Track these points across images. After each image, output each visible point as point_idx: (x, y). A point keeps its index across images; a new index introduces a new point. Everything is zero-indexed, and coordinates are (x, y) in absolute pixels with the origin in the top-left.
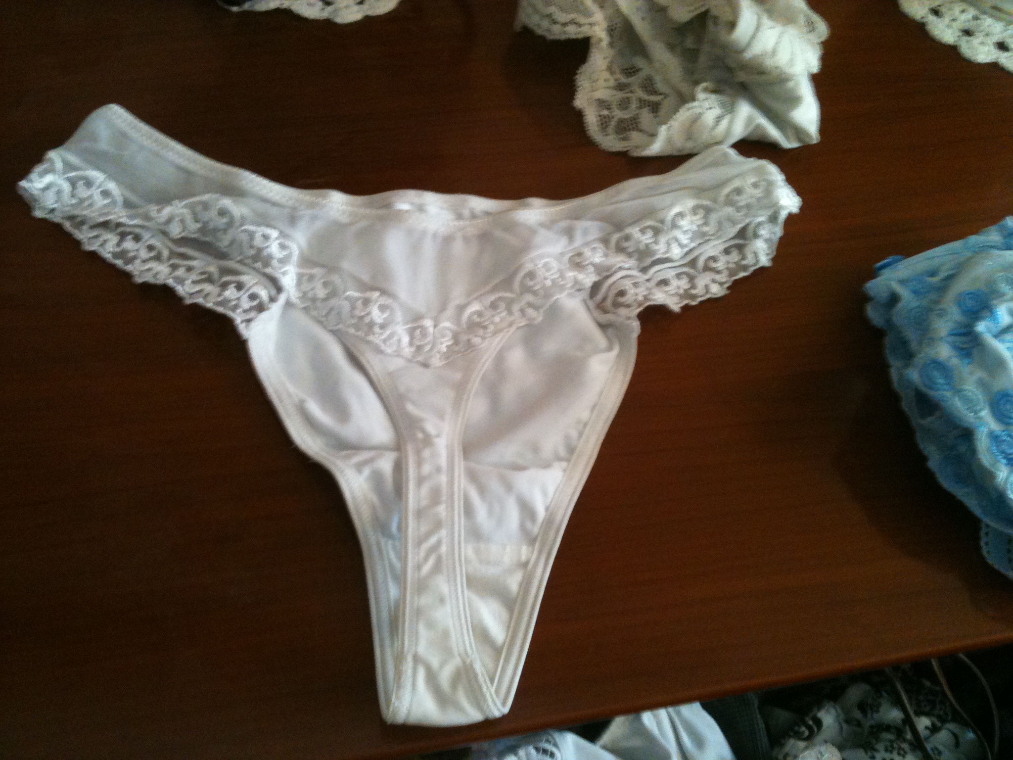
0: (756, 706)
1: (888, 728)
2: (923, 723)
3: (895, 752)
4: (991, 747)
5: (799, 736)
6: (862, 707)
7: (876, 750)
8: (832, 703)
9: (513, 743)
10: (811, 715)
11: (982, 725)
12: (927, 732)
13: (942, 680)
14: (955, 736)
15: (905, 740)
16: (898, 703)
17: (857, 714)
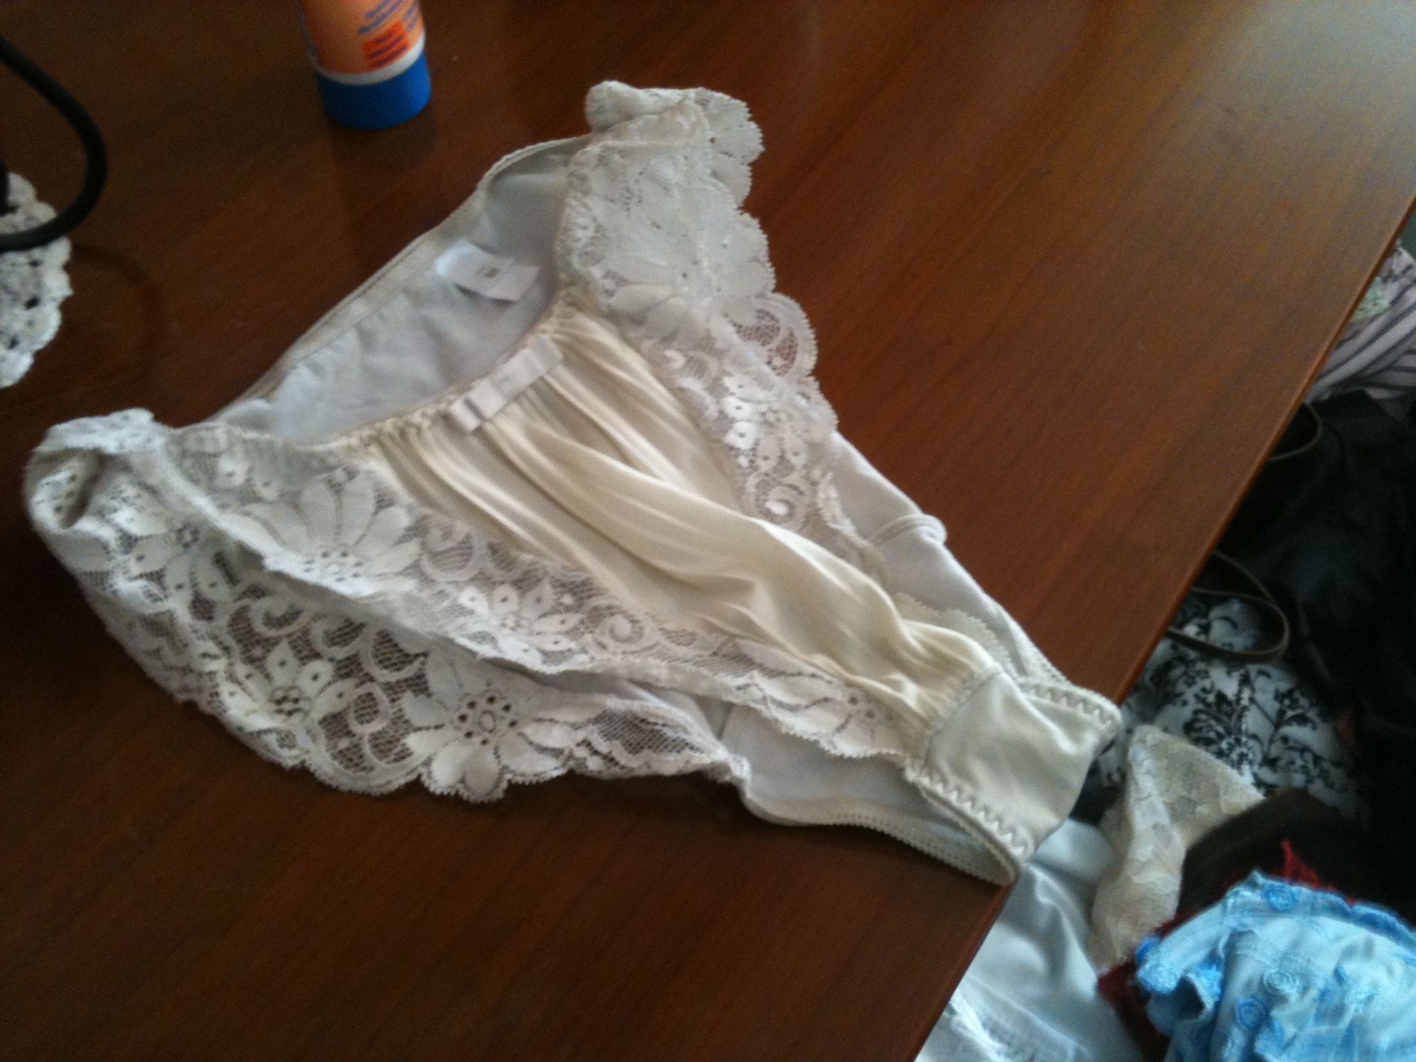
2: (1191, 630)
12: (1204, 635)
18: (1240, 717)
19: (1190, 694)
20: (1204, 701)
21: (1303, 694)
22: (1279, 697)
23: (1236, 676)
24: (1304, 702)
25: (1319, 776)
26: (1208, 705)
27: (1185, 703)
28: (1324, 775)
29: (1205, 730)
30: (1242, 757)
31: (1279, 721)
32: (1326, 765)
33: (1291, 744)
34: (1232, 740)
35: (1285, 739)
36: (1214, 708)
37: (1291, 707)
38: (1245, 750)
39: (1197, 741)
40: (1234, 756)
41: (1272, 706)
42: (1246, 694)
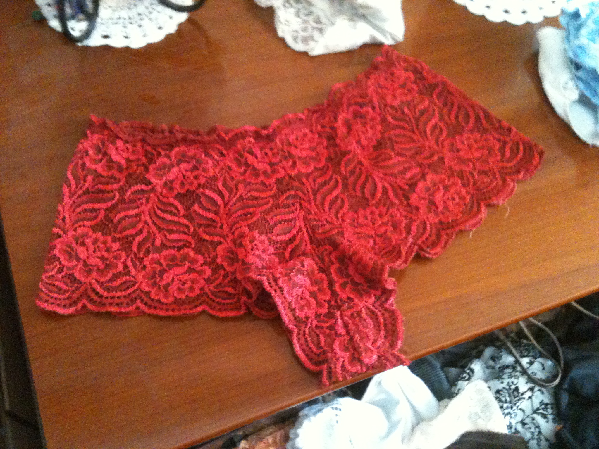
0: (439, 367)
1: (507, 367)
2: (525, 361)
3: (513, 377)
4: (560, 365)
5: (463, 379)
6: (493, 358)
7: (504, 379)
8: (477, 360)
9: (319, 408)
10: (468, 367)
11: (554, 356)
12: (528, 365)
13: (531, 338)
14: (543, 365)
15: (517, 371)
16: (510, 353)
17: (491, 363)
18: (519, 400)
19: (506, 381)
20: (510, 386)
21: (552, 408)
22: (542, 403)
23: (529, 385)
24: (550, 411)
25: (537, 439)
26: (510, 389)
27: (502, 383)
28: (539, 440)
29: (503, 396)
30: (509, 413)
31: (535, 411)
32: (542, 437)
33: (534, 421)
34: (510, 405)
35: (533, 419)
36: (511, 391)
37: (543, 409)
38: (512, 412)
39: (497, 398)
40: (506, 411)
41: (536, 404)
42: (529, 394)
